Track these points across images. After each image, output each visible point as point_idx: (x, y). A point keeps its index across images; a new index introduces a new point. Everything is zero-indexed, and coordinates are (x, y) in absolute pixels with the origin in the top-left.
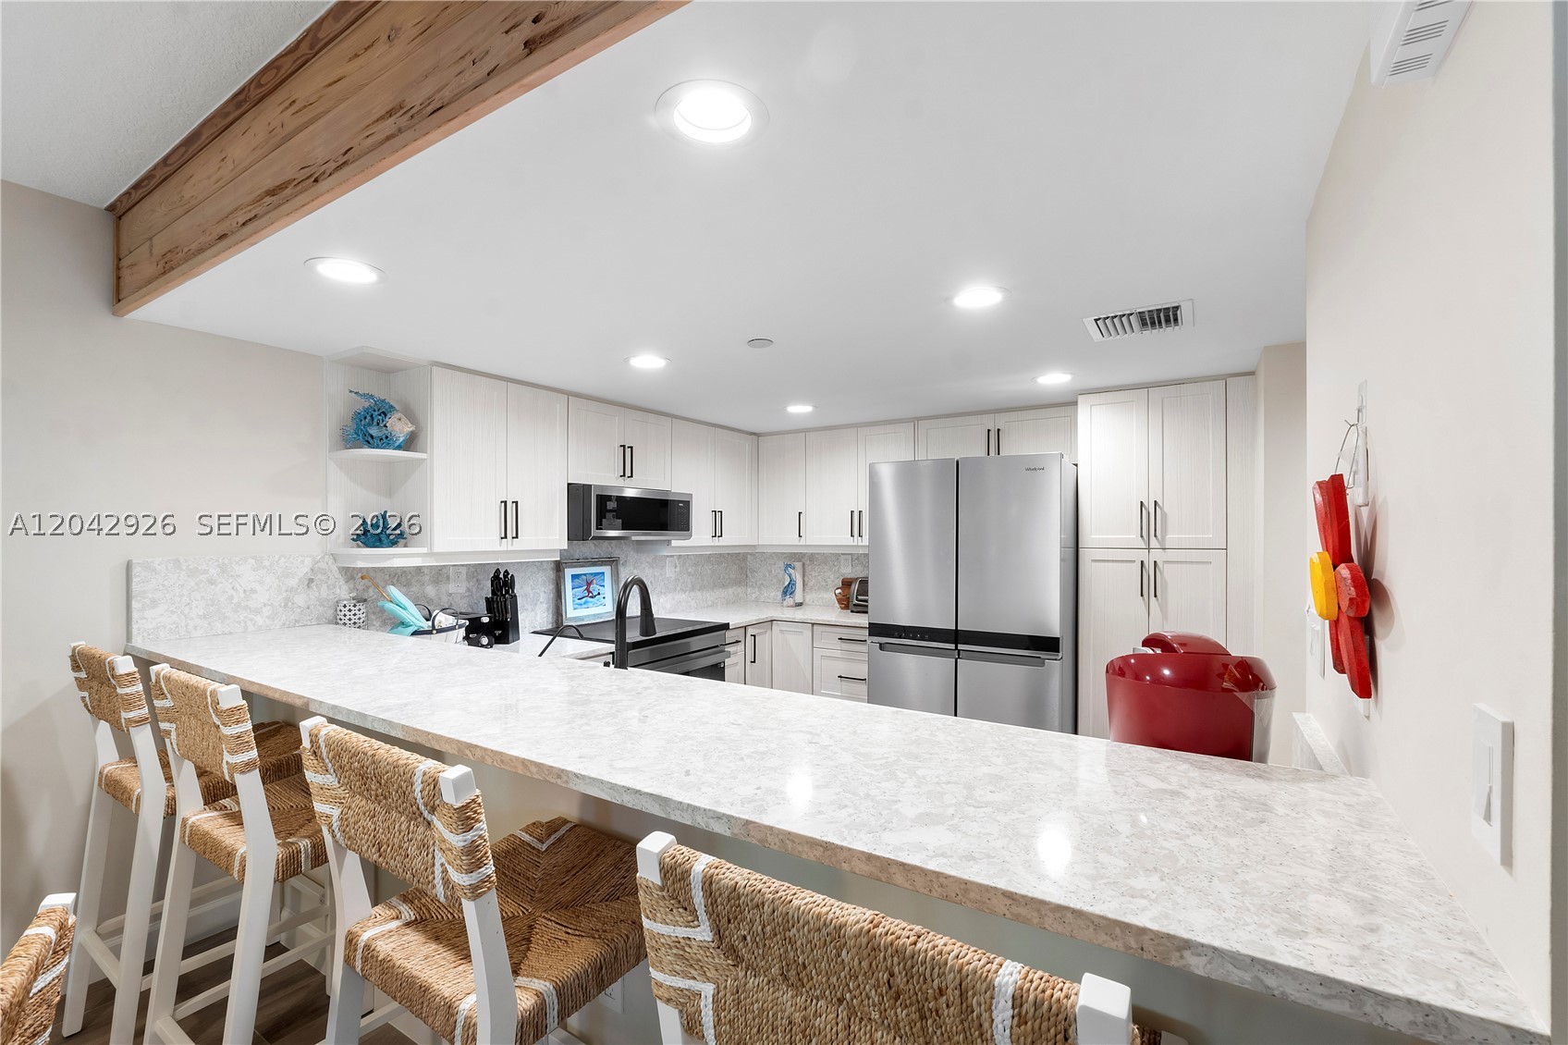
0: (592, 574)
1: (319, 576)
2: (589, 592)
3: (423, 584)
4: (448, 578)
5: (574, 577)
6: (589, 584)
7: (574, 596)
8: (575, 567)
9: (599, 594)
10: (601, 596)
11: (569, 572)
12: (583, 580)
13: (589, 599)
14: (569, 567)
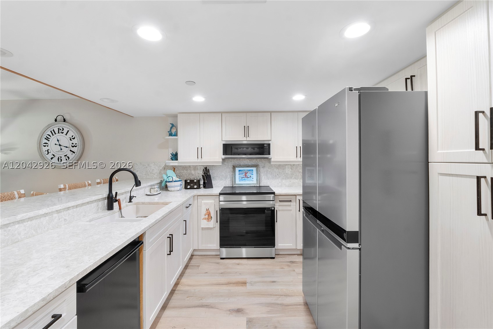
0: (247, 170)
1: (166, 167)
2: (246, 176)
3: (191, 170)
4: (198, 169)
5: (239, 171)
6: (246, 173)
7: (239, 177)
8: (240, 167)
9: (250, 177)
10: (251, 178)
11: (237, 169)
12: (243, 172)
13: (246, 178)
14: (237, 167)
